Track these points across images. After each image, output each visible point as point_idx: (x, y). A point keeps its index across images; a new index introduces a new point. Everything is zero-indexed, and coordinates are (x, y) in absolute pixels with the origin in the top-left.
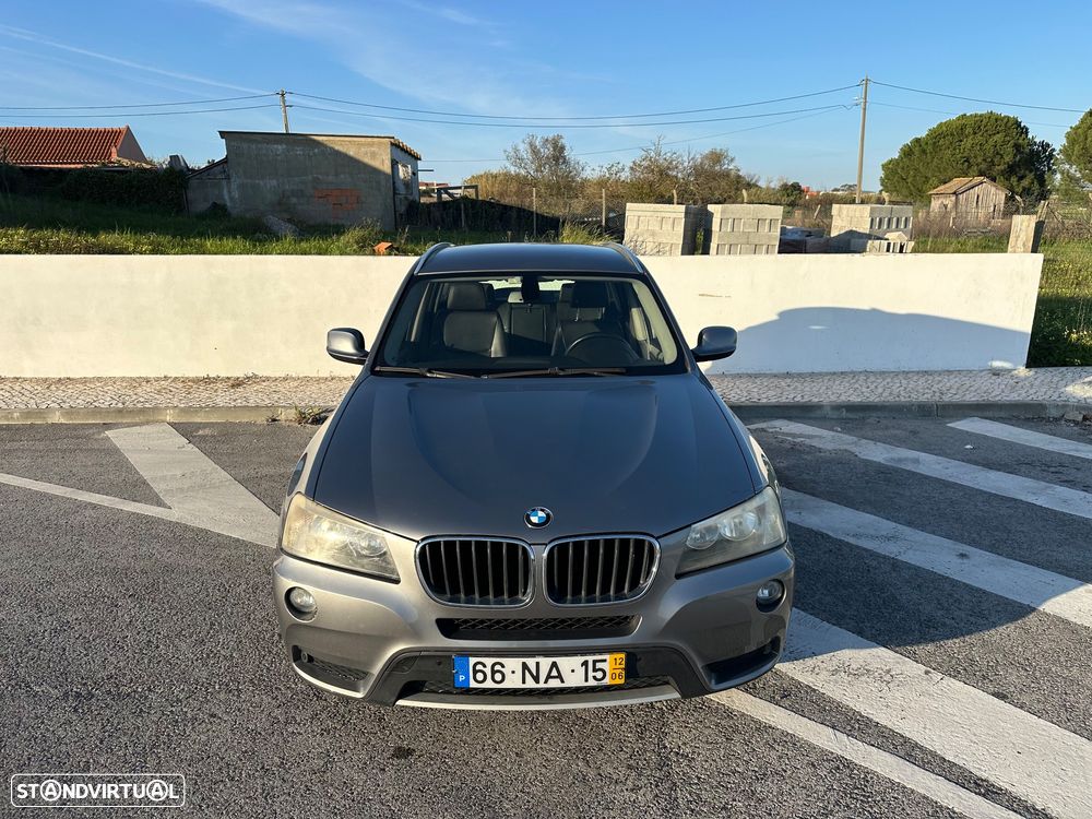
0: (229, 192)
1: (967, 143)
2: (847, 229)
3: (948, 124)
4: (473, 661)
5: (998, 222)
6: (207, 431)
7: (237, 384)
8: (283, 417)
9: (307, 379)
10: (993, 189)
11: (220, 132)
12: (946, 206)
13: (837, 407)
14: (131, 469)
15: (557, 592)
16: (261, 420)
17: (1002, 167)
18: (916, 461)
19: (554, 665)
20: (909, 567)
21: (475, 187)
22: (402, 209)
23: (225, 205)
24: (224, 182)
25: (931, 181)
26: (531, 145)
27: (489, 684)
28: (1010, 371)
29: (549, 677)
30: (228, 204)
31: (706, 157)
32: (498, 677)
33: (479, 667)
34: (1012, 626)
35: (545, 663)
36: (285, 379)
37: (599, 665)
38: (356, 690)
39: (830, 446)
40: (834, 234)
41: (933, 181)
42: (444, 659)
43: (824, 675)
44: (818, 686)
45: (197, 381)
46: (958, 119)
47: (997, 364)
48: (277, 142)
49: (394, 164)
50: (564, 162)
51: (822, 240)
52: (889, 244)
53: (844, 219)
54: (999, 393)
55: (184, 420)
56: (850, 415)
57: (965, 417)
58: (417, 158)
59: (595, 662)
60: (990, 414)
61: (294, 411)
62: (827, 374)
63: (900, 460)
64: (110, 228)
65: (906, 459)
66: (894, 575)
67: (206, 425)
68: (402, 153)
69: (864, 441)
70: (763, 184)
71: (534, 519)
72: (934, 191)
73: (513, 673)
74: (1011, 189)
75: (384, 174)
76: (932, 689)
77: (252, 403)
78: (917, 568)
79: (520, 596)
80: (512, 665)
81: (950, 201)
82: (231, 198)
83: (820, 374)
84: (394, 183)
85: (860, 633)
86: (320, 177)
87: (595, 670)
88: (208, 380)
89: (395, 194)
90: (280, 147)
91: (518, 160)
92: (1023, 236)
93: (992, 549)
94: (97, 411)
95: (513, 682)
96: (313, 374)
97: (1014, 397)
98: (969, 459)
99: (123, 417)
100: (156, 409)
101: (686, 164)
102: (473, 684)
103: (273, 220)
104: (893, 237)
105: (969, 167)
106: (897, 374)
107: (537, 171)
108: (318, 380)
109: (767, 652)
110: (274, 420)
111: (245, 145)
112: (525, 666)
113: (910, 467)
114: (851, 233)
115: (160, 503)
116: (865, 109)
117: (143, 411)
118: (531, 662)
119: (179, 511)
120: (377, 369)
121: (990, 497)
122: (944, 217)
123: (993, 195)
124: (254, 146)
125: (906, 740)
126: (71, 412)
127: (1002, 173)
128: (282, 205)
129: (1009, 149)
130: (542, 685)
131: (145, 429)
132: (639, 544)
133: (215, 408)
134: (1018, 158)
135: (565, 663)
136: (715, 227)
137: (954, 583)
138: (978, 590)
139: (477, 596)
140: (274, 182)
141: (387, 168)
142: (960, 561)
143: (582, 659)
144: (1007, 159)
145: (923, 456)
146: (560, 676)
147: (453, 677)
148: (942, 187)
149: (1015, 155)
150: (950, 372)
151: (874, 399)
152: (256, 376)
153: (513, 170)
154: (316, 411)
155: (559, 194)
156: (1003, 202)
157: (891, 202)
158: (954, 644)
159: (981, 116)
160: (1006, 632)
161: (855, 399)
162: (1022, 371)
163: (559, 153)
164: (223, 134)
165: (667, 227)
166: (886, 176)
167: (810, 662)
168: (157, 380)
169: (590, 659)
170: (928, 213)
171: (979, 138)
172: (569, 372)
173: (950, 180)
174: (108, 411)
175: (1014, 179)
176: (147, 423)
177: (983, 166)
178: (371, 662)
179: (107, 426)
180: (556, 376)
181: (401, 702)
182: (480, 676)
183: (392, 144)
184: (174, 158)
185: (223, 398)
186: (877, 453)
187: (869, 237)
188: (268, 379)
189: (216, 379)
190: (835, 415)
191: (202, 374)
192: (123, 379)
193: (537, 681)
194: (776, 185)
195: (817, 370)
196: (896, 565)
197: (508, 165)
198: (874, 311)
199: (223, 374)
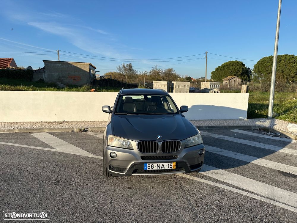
0: (45, 76)
1: (231, 68)
2: (204, 88)
3: (226, 63)
4: (148, 164)
5: (239, 87)
6: (57, 134)
7: (61, 123)
8: (75, 130)
9: (79, 122)
10: (238, 79)
11: (43, 61)
12: (227, 83)
13: (206, 127)
14: (42, 142)
15: (163, 151)
16: (70, 131)
17: (239, 74)
18: (225, 138)
19: (163, 165)
20: (225, 156)
21: (111, 76)
22: (92, 81)
23: (43, 79)
24: (43, 73)
25: (223, 77)
26: (123, 66)
27: (151, 169)
28: (243, 119)
29: (162, 167)
30: (44, 79)
31: (168, 70)
32: (152, 167)
33: (149, 165)
34: (246, 165)
35: (161, 164)
36: (73, 122)
37: (171, 165)
38: (123, 173)
39: (205, 135)
40: (201, 89)
41: (224, 76)
42: (142, 164)
43: (210, 174)
44: (209, 175)
45: (50, 122)
46: (229, 62)
47: (241, 118)
48: (59, 63)
49: (90, 70)
50: (132, 70)
51: (199, 90)
52: (214, 91)
53: (204, 86)
54: (241, 124)
55: (50, 131)
56: (209, 129)
57: (234, 129)
58: (95, 68)
59: (170, 164)
60: (239, 128)
61: (78, 129)
62: (203, 120)
63: (221, 137)
64: (20, 85)
65: (222, 137)
66: (222, 158)
67: (56, 133)
68: (92, 67)
69: (213, 134)
70: (181, 77)
71: (159, 137)
72: (224, 79)
73: (155, 167)
74: (242, 79)
75: (88, 72)
76: (231, 175)
77: (67, 127)
78: (226, 157)
79: (156, 152)
80: (155, 165)
81: (228, 82)
82: (45, 78)
83: (201, 120)
84: (90, 74)
85: (216, 167)
86: (70, 72)
87: (170, 166)
88: (53, 122)
89: (90, 77)
90: (59, 65)
91: (120, 69)
92: (244, 89)
93: (241, 153)
94: (27, 129)
95: (155, 168)
96: (80, 121)
97: (244, 125)
98: (235, 137)
99: (34, 131)
100: (42, 129)
101: (163, 72)
102: (148, 169)
103: (59, 83)
104: (215, 89)
105: (232, 73)
106: (219, 120)
107: (125, 72)
108: (82, 122)
109: (200, 164)
110: (73, 131)
111: (50, 64)
112: (157, 165)
113: (223, 139)
114: (205, 89)
115: (54, 148)
116: (207, 59)
117: (39, 129)
118: (159, 164)
119: (59, 150)
120: (116, 113)
121: (240, 144)
122: (227, 85)
123: (238, 80)
124: (52, 64)
125: (227, 183)
126: (20, 130)
127: (240, 75)
128: (59, 79)
129: (241, 69)
130: (160, 169)
131: (40, 133)
132: (178, 142)
133: (58, 129)
134: (243, 71)
135: (165, 164)
136: (174, 87)
137: (234, 159)
138: (239, 160)
139: (148, 152)
140: (57, 74)
141: (88, 71)
142: (235, 155)
143: (168, 163)
144: (241, 72)
145: (226, 136)
146: (164, 167)
147: (144, 168)
148: (226, 78)
149: (242, 71)
150: (230, 120)
151: (214, 125)
152: (65, 121)
153: (119, 72)
154: (84, 129)
155: (131, 78)
156: (240, 82)
157: (214, 82)
158: (235, 169)
159: (234, 61)
160: (245, 166)
161: (210, 125)
162: (246, 119)
163: (131, 68)
164: (44, 61)
165: (163, 86)
166: (212, 75)
167: (207, 172)
168: (40, 122)
169: (170, 163)
170: (223, 84)
171: (234, 67)
172: (156, 114)
173: (228, 76)
174: (30, 129)
175: (242, 77)
176: (41, 132)
177: (235, 73)
178: (127, 166)
179: (31, 133)
180: (154, 114)
181: (133, 174)
182: (149, 167)
183: (90, 65)
184: (30, 67)
185: (59, 126)
186: (216, 136)
187: (210, 90)
188: (68, 122)
189: (55, 122)
190: (206, 129)
191: (51, 121)
192: (30, 122)
193: (160, 168)
194: (184, 77)
195: (201, 119)
196: (222, 156)
197: (117, 70)
198: (213, 106)
199: (57, 121)
